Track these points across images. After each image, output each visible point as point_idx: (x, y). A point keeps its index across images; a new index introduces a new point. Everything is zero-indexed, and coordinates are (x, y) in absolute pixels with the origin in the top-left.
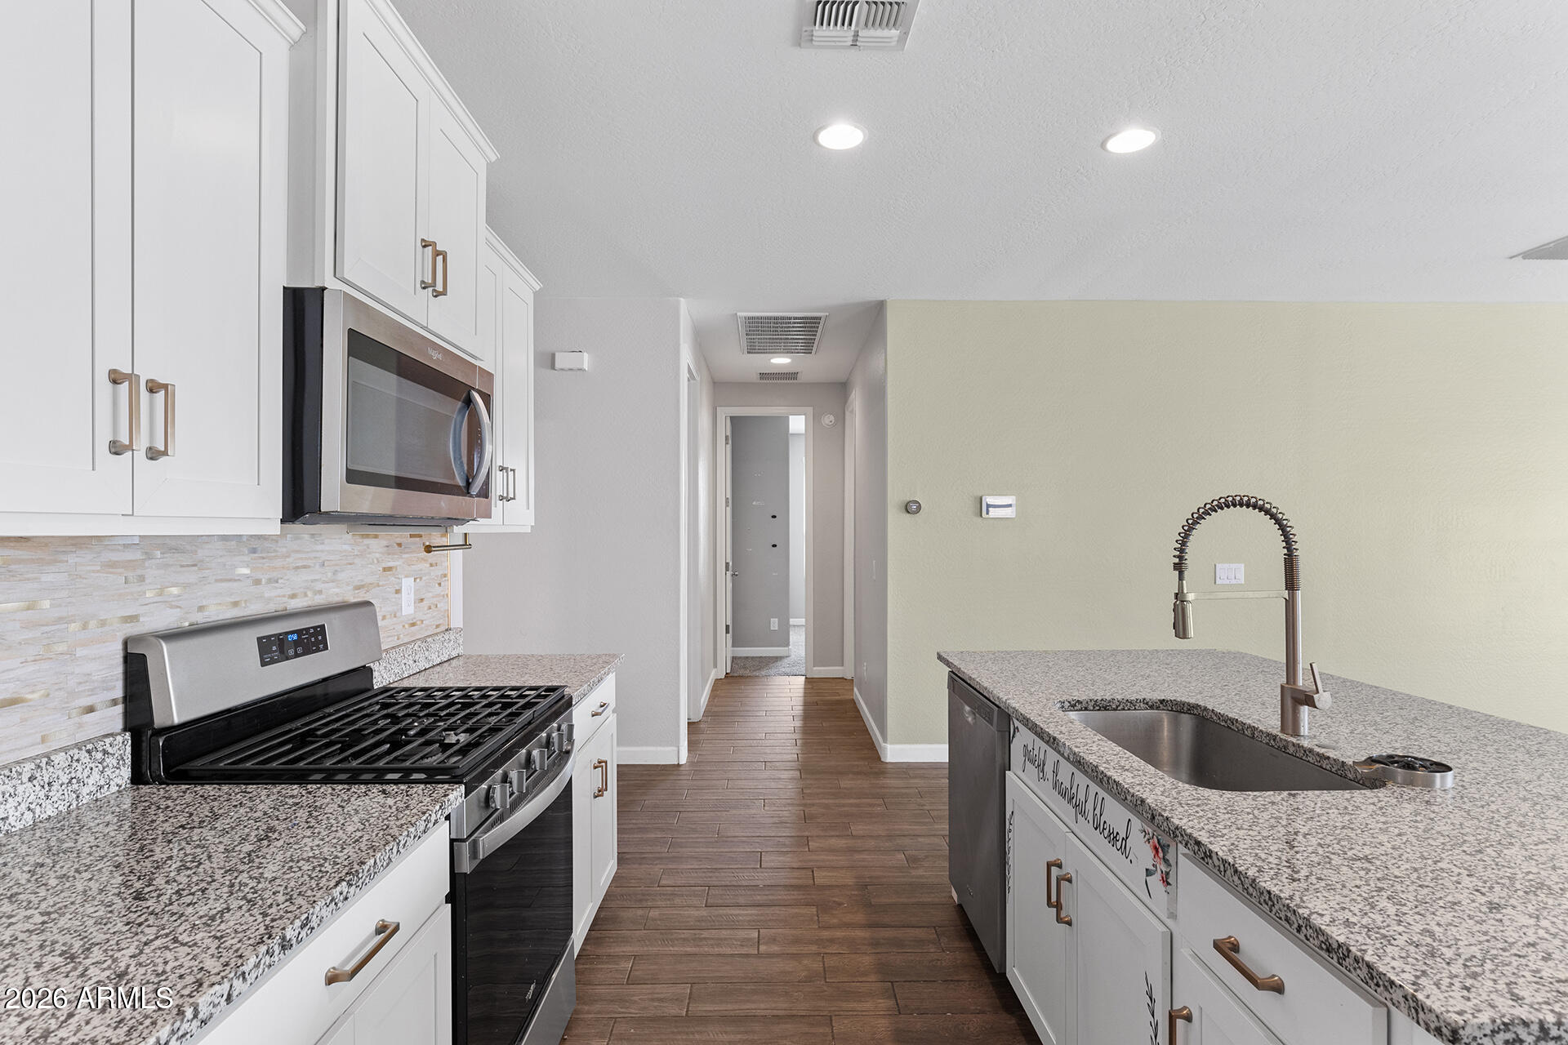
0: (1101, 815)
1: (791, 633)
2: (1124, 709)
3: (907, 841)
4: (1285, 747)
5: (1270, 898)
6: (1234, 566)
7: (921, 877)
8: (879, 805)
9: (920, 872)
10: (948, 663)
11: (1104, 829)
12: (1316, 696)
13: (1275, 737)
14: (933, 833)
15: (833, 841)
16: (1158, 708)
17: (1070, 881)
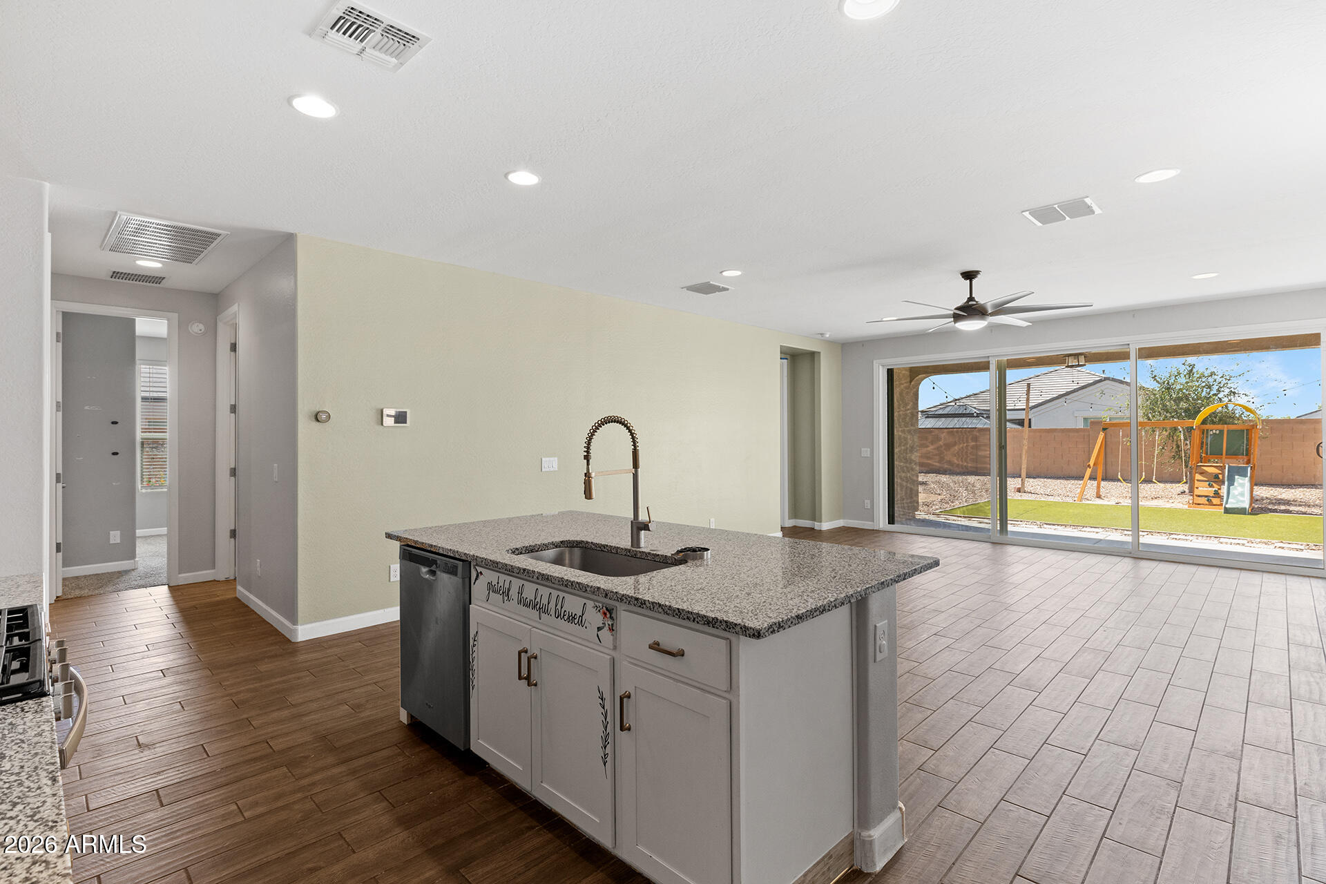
0: (562, 608)
1: (137, 543)
2: (542, 550)
3: (345, 695)
4: (635, 555)
5: (679, 612)
6: (552, 459)
7: (369, 716)
8: (307, 676)
9: (368, 713)
10: (398, 538)
11: (564, 615)
12: (649, 524)
13: (629, 551)
14: (365, 683)
15: (275, 715)
16: (560, 547)
17: (536, 658)
